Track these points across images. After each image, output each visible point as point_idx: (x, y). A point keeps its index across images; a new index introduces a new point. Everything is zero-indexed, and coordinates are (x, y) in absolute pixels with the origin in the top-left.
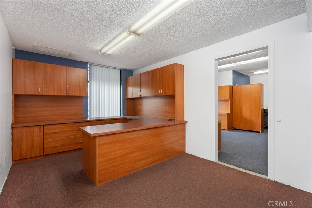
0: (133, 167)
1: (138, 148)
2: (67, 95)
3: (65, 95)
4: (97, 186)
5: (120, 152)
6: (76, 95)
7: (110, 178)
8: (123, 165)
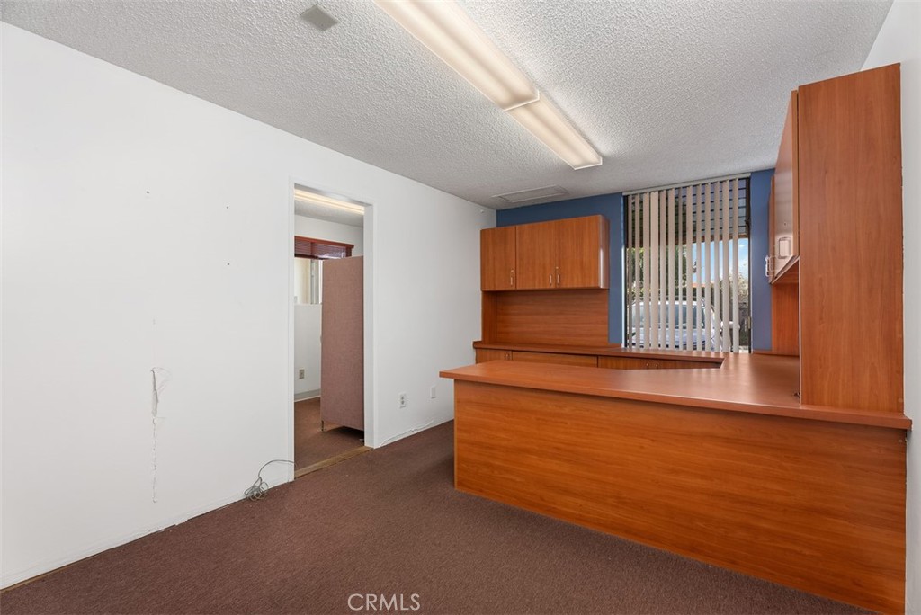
0: (543, 499)
1: (558, 448)
2: (558, 287)
3: (553, 287)
4: (456, 489)
5: (503, 436)
6: (575, 286)
7: (481, 491)
8: (511, 477)
